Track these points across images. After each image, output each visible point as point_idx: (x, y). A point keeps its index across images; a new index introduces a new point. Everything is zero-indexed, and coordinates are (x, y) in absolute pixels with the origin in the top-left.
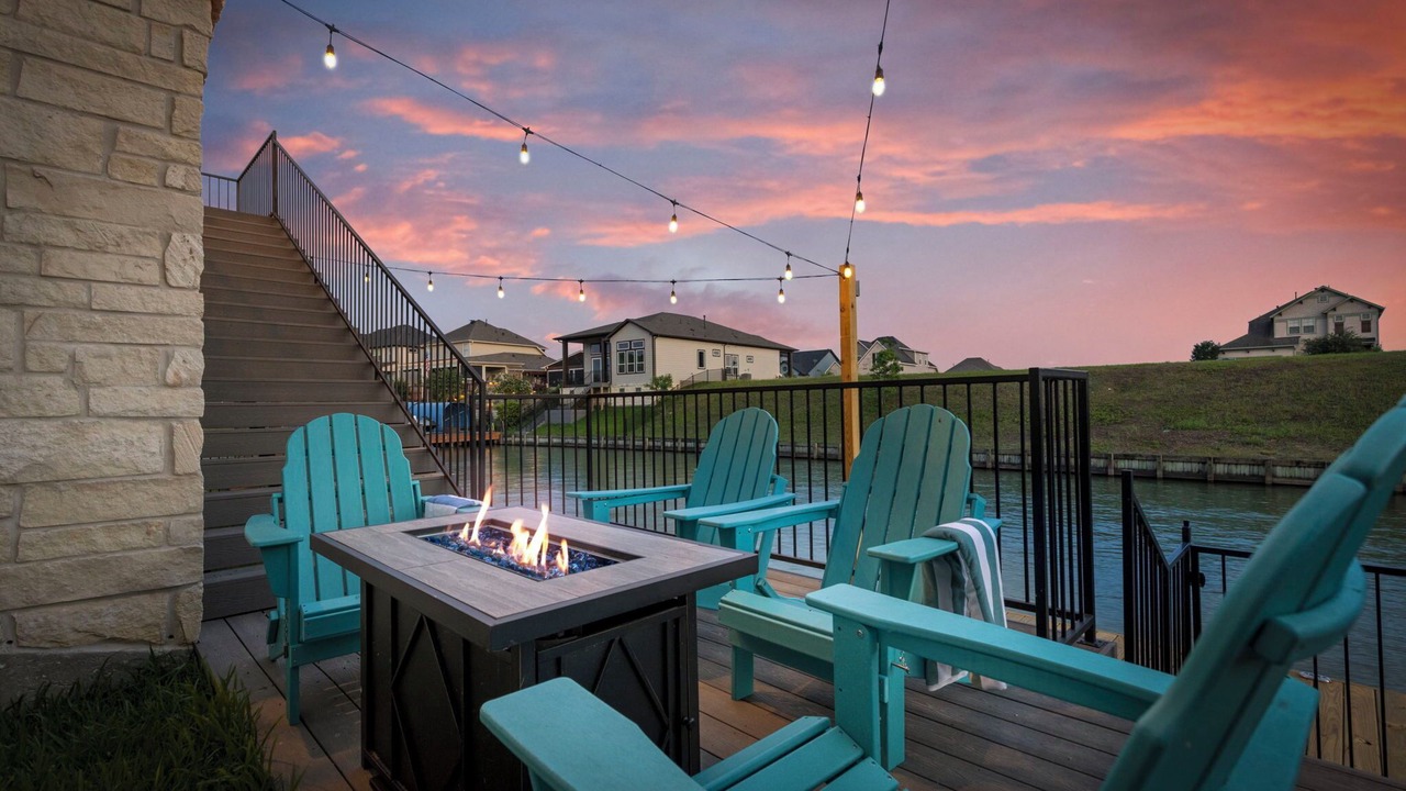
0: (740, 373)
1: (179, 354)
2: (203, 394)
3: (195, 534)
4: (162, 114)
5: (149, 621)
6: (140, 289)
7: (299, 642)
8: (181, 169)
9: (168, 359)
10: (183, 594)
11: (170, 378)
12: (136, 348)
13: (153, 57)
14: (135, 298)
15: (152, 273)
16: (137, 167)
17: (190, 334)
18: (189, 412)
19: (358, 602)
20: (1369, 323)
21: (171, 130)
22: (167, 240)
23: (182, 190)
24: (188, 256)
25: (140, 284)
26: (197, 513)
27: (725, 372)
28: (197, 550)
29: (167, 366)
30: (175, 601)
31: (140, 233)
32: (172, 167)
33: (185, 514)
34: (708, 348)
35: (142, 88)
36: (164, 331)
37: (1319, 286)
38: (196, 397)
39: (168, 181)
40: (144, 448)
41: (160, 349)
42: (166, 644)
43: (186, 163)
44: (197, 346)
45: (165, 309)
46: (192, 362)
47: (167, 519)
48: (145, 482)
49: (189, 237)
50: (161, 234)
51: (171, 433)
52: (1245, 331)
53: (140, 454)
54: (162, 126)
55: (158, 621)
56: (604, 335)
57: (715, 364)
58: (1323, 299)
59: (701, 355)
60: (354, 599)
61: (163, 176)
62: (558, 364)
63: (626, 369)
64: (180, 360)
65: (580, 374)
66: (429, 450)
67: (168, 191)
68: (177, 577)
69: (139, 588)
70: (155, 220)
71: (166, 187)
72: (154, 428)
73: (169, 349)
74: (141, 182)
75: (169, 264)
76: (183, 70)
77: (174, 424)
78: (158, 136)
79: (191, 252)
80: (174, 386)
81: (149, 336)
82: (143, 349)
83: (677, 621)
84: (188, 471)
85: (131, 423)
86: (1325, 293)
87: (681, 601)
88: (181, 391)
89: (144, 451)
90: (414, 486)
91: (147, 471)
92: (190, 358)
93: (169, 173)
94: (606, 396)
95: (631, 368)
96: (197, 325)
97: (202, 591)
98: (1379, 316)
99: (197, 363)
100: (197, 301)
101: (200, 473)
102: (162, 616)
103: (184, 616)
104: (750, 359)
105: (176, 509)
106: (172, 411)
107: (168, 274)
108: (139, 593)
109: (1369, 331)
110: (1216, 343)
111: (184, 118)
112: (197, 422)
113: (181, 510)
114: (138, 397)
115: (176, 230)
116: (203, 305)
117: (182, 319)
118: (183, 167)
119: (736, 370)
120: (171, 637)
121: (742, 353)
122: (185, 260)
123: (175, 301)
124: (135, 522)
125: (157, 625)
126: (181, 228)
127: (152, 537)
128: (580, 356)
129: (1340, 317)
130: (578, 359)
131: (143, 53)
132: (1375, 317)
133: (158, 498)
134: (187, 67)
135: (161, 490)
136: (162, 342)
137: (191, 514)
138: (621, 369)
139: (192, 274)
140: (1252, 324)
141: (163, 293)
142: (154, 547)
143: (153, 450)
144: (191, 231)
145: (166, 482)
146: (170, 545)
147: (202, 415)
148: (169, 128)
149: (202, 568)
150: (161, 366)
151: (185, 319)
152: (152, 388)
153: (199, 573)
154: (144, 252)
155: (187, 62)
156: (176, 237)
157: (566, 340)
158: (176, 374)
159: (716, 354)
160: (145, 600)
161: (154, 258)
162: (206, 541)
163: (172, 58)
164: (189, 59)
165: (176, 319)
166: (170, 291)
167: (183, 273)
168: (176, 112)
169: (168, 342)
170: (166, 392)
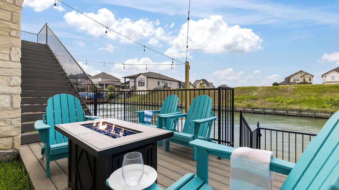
0: (168, 87)
1: (14, 78)
2: (21, 88)
3: (18, 123)
4: (9, 17)
5: (6, 144)
6: (3, 62)
7: (50, 155)
8: (15, 32)
9: (11, 79)
10: (15, 138)
11: (12, 84)
12: (2, 76)
13: (7, 3)
14: (2, 64)
15: (7, 58)
16: (3, 31)
17: (17, 73)
18: (17, 93)
19: (68, 144)
20: (311, 79)
21: (12, 22)
22: (11, 49)
23: (15, 37)
24: (17, 54)
25: (4, 60)
26: (19, 118)
27: (164, 87)
28: (19, 127)
29: (11, 81)
30: (13, 139)
31: (3, 47)
32: (12, 31)
33: (16, 118)
34: (160, 81)
35: (4, 11)
36: (10, 72)
37: (300, 70)
38: (19, 89)
39: (11, 34)
40: (5, 101)
41: (9, 77)
42: (11, 150)
43: (16, 30)
44: (19, 76)
45: (11, 67)
46: (18, 80)
47: (11, 119)
48: (5, 110)
49: (17, 49)
50: (9, 48)
51: (12, 98)
52: (284, 80)
53: (4, 103)
54: (10, 20)
55: (8, 144)
56: (135, 77)
57: (162, 85)
58: (301, 73)
59: (159, 83)
60: (67, 144)
61: (10, 33)
62: (123, 84)
63: (140, 85)
64: (15, 80)
65: (129, 86)
66: (84, 104)
67: (11, 37)
68: (13, 133)
69: (3, 136)
70: (8, 44)
71: (11, 36)
72: (7, 96)
73: (12, 77)
74: (4, 34)
75: (11, 56)
76: (16, 7)
77: (13, 96)
78: (9, 23)
79: (18, 53)
80: (13, 86)
81: (6, 73)
82: (4, 77)
83: (152, 149)
84: (16, 107)
85: (1, 95)
86: (302, 72)
87: (153, 144)
88: (15, 88)
89: (4, 102)
90: (83, 113)
91: (5, 107)
92: (17, 79)
93: (12, 32)
94: (135, 91)
95: (141, 85)
96: (19, 71)
97: (20, 137)
98: (313, 77)
99: (19, 81)
100: (20, 65)
101: (20, 108)
102: (9, 143)
103: (15, 143)
104: (170, 84)
105: (13, 117)
106: (12, 92)
107: (11, 58)
108: (3, 137)
109: (311, 81)
110: (278, 83)
111: (16, 19)
112: (19, 95)
113: (15, 117)
114: (3, 89)
115: (13, 47)
116: (21, 66)
117: (15, 69)
118: (15, 31)
119: (167, 86)
120: (12, 148)
121: (169, 82)
122: (16, 55)
123: (13, 65)
124: (2, 120)
125: (8, 145)
126: (14, 46)
127: (7, 124)
128: (129, 82)
129: (304, 78)
130: (128, 83)
131: (5, 1)
132: (312, 78)
133: (9, 114)
134: (16, 6)
135: (9, 112)
136: (10, 75)
137: (18, 118)
138: (139, 85)
139: (18, 58)
140: (285, 78)
141: (10, 62)
142: (7, 126)
143: (7, 102)
144: (18, 47)
145: (11, 110)
146: (12, 126)
147: (21, 93)
148: (11, 21)
149: (20, 131)
150: (9, 81)
151: (16, 69)
152: (7, 86)
153: (20, 133)
154: (5, 52)
155: (16, 4)
156: (13, 49)
157: (125, 78)
158: (13, 83)
159: (162, 82)
160: (5, 139)
161: (7, 54)
162: (22, 125)
163: (12, 3)
164: (17, 4)
165: (14, 69)
166: (12, 62)
167: (15, 58)
168: (14, 17)
169: (11, 75)
170: (10, 88)
